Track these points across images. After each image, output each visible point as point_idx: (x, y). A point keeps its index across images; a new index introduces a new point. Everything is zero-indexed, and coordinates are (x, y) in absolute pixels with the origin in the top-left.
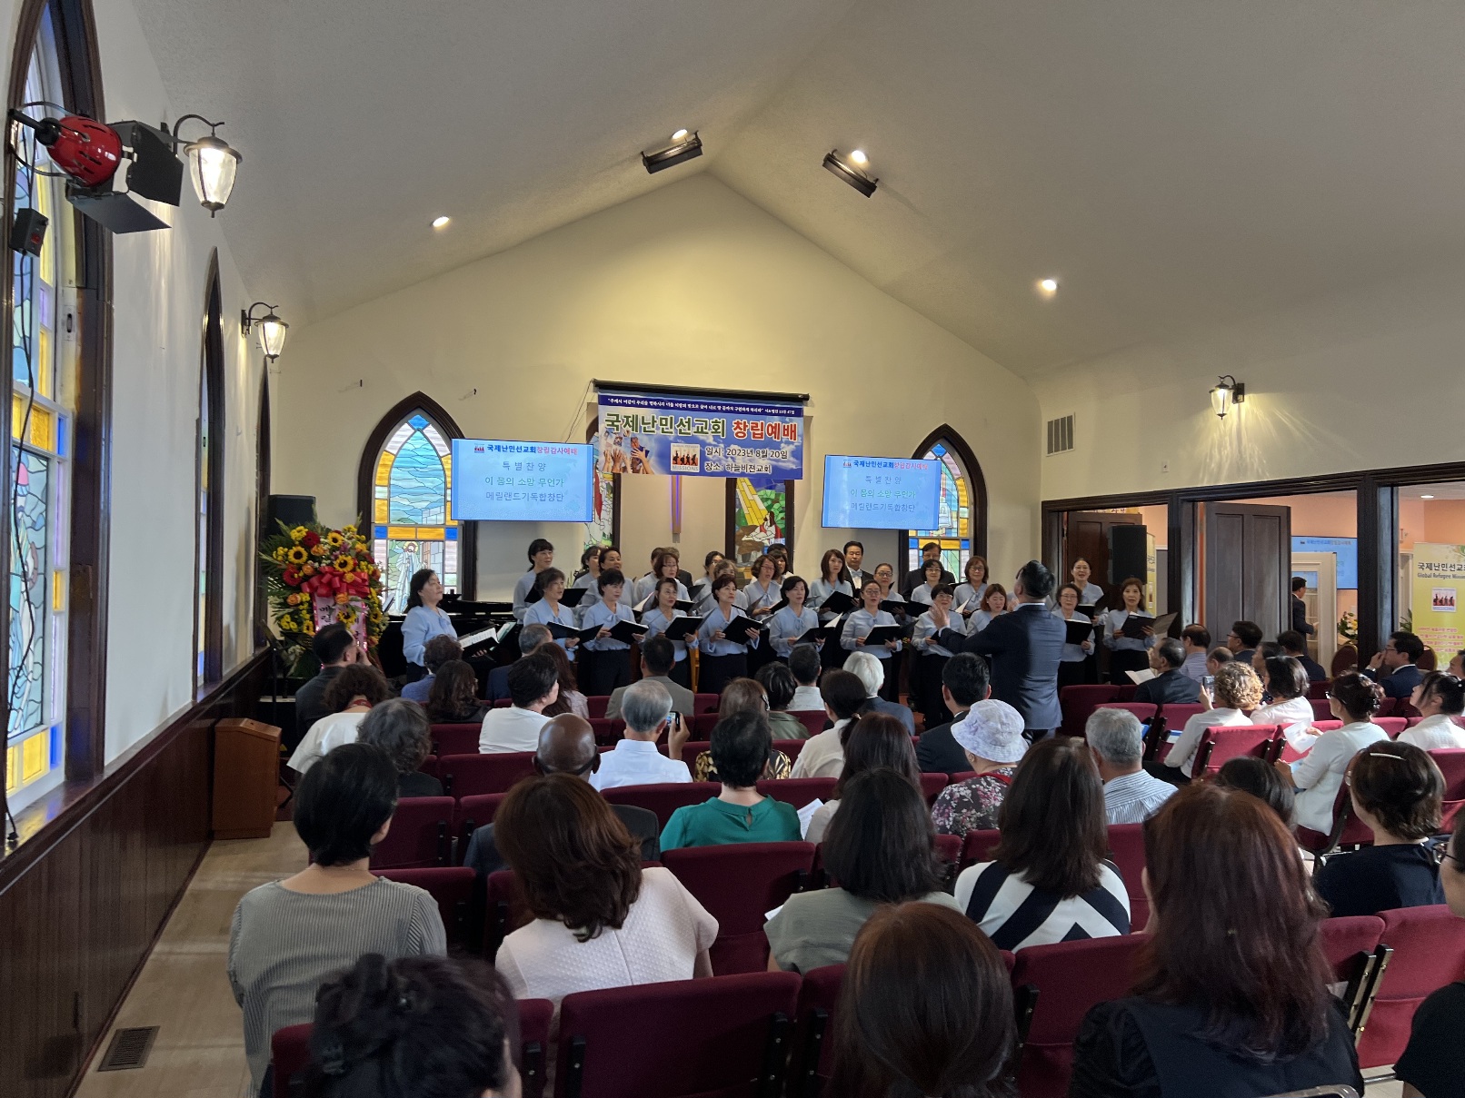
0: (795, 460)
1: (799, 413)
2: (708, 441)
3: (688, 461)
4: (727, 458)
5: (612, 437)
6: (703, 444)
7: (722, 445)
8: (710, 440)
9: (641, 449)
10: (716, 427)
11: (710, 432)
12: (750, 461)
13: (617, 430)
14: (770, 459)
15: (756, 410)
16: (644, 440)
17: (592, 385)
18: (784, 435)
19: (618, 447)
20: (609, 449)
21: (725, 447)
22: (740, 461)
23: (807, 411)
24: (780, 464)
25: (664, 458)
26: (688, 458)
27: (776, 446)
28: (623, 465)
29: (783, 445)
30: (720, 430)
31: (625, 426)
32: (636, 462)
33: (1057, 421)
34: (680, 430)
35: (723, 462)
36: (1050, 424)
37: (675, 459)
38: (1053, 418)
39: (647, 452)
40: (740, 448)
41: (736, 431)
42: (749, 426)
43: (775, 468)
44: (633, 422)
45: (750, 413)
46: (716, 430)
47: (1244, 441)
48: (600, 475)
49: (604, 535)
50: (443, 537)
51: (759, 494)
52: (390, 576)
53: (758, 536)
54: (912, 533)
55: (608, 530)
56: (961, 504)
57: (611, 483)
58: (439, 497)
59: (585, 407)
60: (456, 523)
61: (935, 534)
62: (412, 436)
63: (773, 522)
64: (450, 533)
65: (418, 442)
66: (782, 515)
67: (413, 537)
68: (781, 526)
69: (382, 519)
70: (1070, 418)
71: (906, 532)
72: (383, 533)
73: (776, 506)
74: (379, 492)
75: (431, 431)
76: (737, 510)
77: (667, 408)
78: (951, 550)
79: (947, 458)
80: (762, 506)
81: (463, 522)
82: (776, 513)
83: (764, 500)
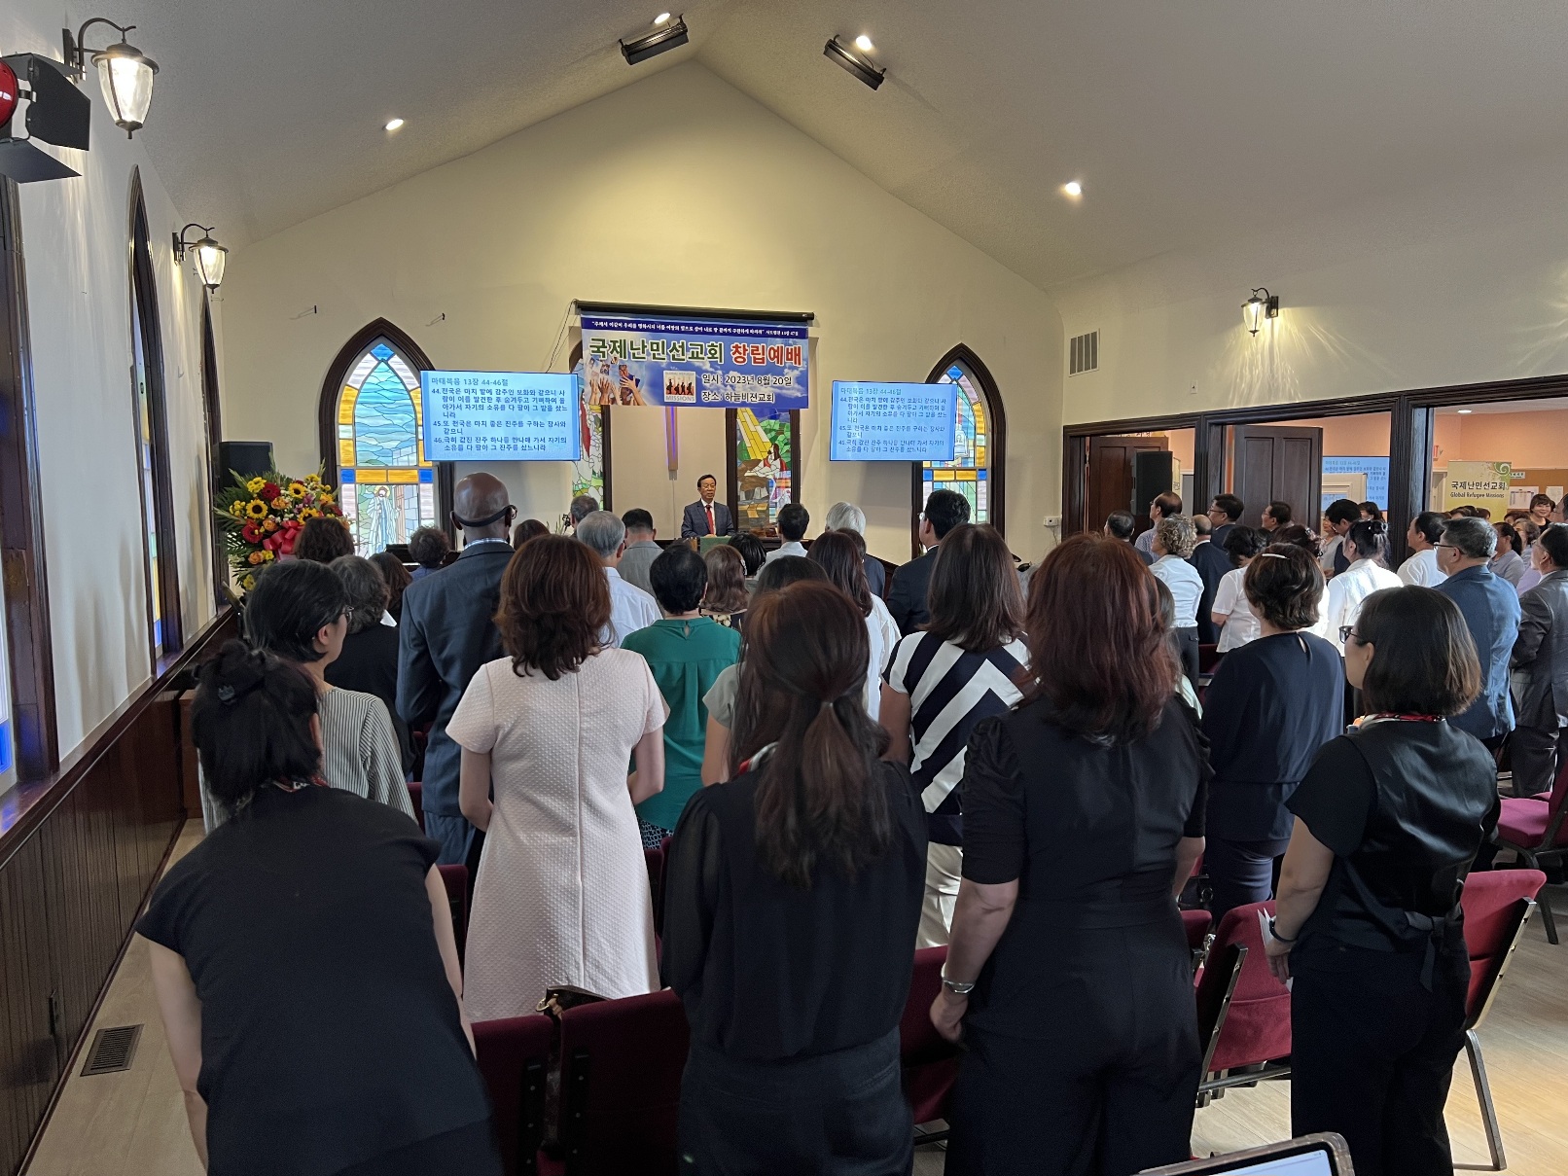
0: (800, 387)
1: (803, 335)
2: (704, 368)
3: (683, 390)
4: (726, 386)
5: (597, 365)
6: (699, 371)
7: (720, 372)
8: (707, 367)
9: (631, 378)
10: (713, 352)
11: (706, 358)
12: (751, 388)
13: (604, 356)
14: (772, 387)
15: (756, 331)
16: (633, 368)
17: (573, 306)
18: (788, 359)
19: (606, 377)
20: (595, 378)
21: (724, 374)
22: (740, 389)
23: (812, 331)
24: (784, 391)
25: (656, 387)
26: (683, 387)
27: (780, 372)
28: (612, 396)
29: (786, 370)
30: (718, 355)
31: (612, 352)
32: (626, 392)
33: (1080, 338)
34: (674, 356)
35: (722, 391)
36: (1073, 340)
37: (669, 388)
38: (1076, 335)
39: (638, 381)
40: (739, 375)
41: (734, 356)
42: (749, 350)
43: (779, 397)
44: (621, 348)
45: (750, 335)
46: (713, 355)
47: (1277, 360)
48: (587, 407)
49: (594, 473)
50: (417, 480)
51: (762, 424)
52: (361, 524)
53: (761, 471)
54: (926, 465)
55: (598, 467)
56: (978, 431)
57: (600, 416)
58: (409, 436)
59: (567, 331)
60: (430, 464)
61: (951, 464)
62: (375, 367)
63: (777, 456)
64: (425, 476)
65: (382, 375)
66: (788, 447)
67: (384, 480)
68: (787, 460)
69: (348, 461)
70: (1094, 335)
71: (921, 462)
72: (350, 476)
73: (781, 438)
74: (344, 432)
75: (397, 362)
76: (738, 442)
77: (657, 330)
78: (967, 481)
79: (964, 381)
80: (766, 438)
81: (438, 463)
82: (781, 445)
83: (766, 431)
